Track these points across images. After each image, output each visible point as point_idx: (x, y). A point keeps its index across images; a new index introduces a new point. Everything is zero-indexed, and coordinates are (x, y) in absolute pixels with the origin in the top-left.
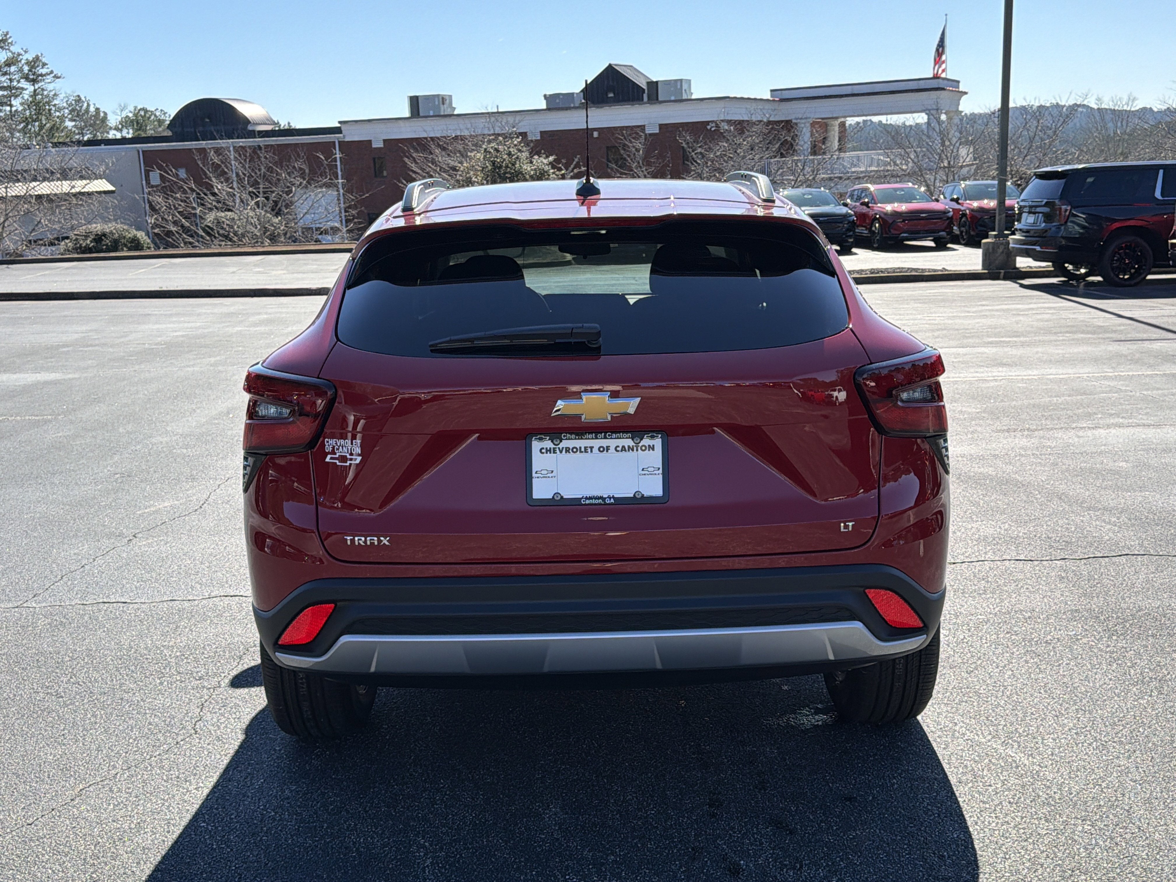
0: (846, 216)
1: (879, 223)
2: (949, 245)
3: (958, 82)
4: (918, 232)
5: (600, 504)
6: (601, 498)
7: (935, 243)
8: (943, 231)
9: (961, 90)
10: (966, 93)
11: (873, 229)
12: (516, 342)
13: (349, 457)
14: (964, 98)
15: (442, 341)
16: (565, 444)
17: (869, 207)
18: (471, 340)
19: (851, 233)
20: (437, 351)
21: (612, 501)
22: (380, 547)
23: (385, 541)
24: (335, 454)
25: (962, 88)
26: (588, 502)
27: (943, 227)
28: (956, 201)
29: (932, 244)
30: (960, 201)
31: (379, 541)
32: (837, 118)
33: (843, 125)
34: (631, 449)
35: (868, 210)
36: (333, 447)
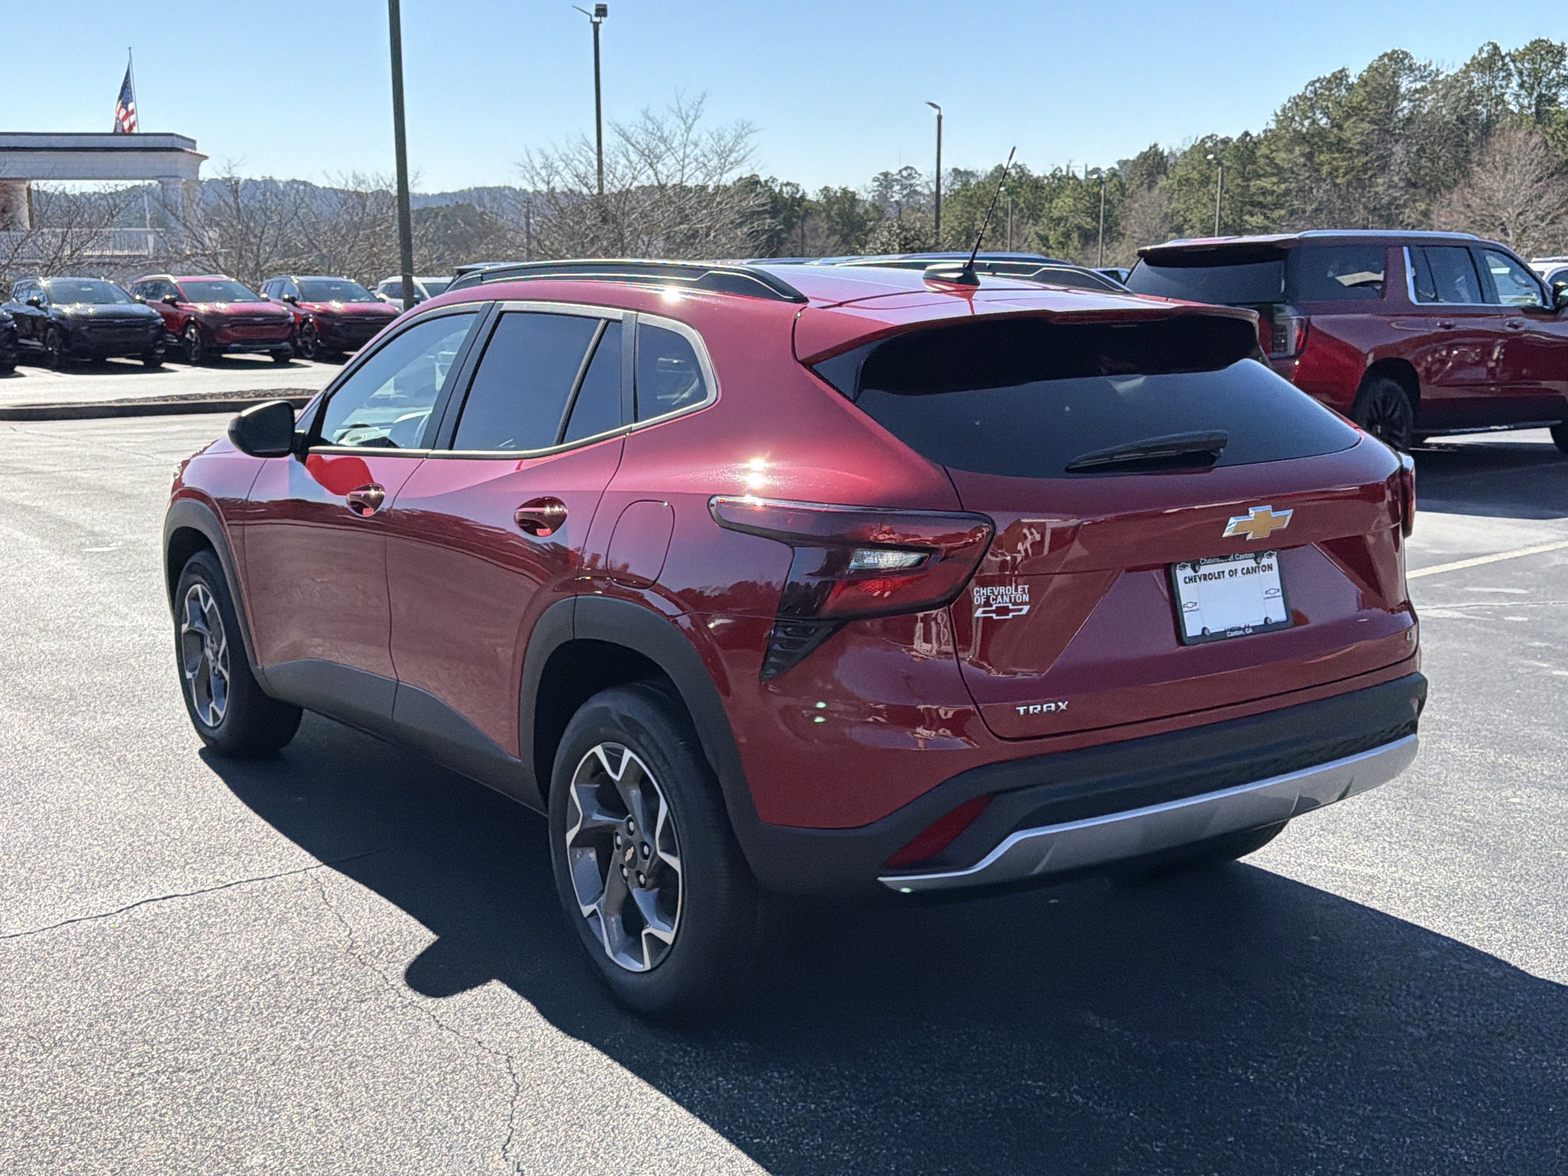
0: (151, 318)
1: (196, 327)
2: (292, 360)
3: (194, 142)
4: (253, 342)
5: (1241, 636)
6: (1239, 629)
7: (273, 357)
8: (286, 340)
9: (198, 152)
10: (206, 158)
11: (188, 336)
12: (1151, 455)
13: (1011, 607)
14: (204, 163)
15: (1083, 459)
16: (1204, 570)
17: (176, 307)
18: (1111, 455)
19: (160, 342)
20: (1073, 470)
21: (1251, 631)
22: (1058, 713)
23: (1062, 706)
24: (991, 606)
25: (199, 151)
26: (1233, 634)
27: (286, 335)
28: (292, 301)
29: (269, 359)
30: (297, 303)
31: (1058, 707)
32: (23, 180)
33: (29, 190)
34: (1254, 570)
35: (176, 310)
36: (988, 598)
